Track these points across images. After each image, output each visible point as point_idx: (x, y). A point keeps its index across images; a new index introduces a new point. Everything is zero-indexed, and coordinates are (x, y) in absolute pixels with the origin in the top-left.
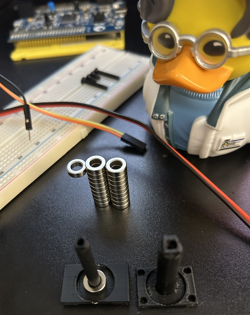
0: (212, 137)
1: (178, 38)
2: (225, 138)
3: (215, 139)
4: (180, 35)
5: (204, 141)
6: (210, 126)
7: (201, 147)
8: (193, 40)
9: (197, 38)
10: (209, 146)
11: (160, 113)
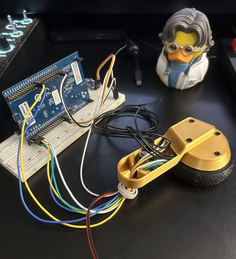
0: (186, 80)
2: (190, 80)
3: (187, 81)
4: (178, 46)
5: (183, 82)
6: (185, 75)
7: (181, 85)
9: (183, 47)
10: (185, 83)
11: (168, 72)
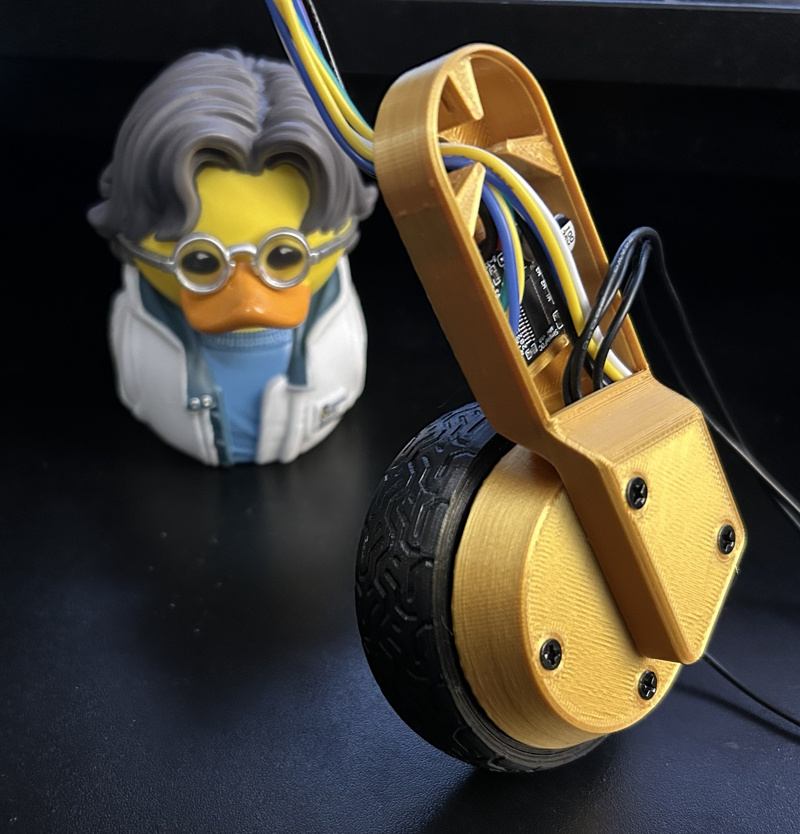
0: (302, 408)
1: (227, 254)
6: (296, 388)
8: (253, 250)
9: (257, 247)
